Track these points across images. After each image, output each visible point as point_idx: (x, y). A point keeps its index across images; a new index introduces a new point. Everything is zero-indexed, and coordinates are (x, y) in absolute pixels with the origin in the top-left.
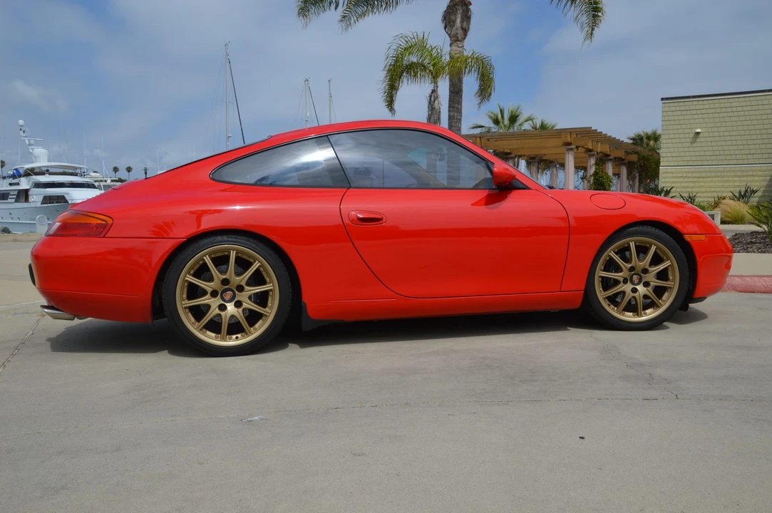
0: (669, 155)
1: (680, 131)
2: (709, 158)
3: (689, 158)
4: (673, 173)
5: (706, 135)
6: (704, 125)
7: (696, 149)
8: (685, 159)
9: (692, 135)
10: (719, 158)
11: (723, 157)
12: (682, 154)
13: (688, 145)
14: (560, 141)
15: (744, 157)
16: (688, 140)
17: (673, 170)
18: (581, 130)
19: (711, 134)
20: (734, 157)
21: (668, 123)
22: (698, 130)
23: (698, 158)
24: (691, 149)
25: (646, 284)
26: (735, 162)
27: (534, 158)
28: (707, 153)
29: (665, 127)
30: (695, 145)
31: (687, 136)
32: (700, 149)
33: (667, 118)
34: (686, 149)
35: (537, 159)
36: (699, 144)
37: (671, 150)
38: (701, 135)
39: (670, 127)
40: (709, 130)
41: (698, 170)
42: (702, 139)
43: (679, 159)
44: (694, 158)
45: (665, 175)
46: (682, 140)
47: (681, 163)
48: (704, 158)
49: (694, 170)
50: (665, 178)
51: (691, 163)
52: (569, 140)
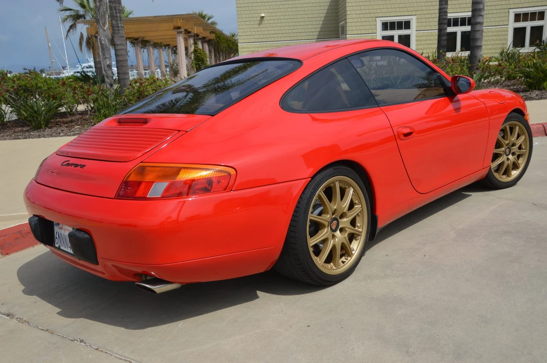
0: (243, 34)
1: (251, 16)
2: (271, 36)
3: (258, 37)
4: (248, 48)
5: (268, 18)
6: (266, 11)
7: (262, 29)
8: (255, 37)
9: (259, 19)
10: (279, 35)
11: (281, 35)
12: (253, 33)
13: (257, 26)
14: (171, 26)
15: (295, 35)
16: (257, 22)
17: (248, 46)
18: (188, 16)
19: (272, 18)
20: (288, 35)
21: (241, 9)
22: (263, 15)
23: (265, 36)
24: (259, 29)
25: (513, 154)
26: (289, 39)
27: (137, 39)
28: (270, 32)
29: (239, 13)
30: (261, 26)
31: (255, 19)
32: (265, 29)
33: (239, 5)
34: (256, 30)
35: (140, 39)
36: (264, 26)
37: (245, 30)
38: (265, 19)
39: (242, 12)
40: (270, 14)
41: (265, 45)
42: (266, 22)
43: (251, 37)
44: (262, 36)
45: (242, 50)
46: (252, 23)
47: (253, 41)
48: (268, 36)
49: (262, 45)
50: (243, 52)
51: (260, 40)
52: (179, 25)
